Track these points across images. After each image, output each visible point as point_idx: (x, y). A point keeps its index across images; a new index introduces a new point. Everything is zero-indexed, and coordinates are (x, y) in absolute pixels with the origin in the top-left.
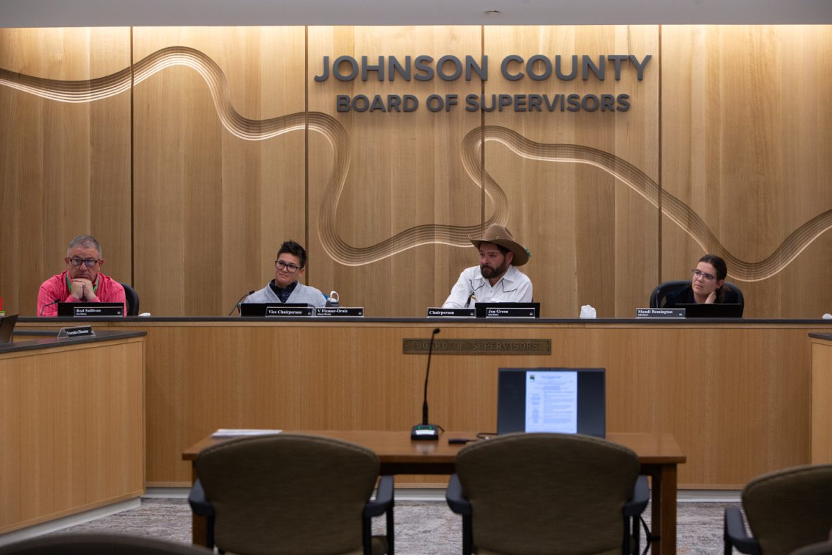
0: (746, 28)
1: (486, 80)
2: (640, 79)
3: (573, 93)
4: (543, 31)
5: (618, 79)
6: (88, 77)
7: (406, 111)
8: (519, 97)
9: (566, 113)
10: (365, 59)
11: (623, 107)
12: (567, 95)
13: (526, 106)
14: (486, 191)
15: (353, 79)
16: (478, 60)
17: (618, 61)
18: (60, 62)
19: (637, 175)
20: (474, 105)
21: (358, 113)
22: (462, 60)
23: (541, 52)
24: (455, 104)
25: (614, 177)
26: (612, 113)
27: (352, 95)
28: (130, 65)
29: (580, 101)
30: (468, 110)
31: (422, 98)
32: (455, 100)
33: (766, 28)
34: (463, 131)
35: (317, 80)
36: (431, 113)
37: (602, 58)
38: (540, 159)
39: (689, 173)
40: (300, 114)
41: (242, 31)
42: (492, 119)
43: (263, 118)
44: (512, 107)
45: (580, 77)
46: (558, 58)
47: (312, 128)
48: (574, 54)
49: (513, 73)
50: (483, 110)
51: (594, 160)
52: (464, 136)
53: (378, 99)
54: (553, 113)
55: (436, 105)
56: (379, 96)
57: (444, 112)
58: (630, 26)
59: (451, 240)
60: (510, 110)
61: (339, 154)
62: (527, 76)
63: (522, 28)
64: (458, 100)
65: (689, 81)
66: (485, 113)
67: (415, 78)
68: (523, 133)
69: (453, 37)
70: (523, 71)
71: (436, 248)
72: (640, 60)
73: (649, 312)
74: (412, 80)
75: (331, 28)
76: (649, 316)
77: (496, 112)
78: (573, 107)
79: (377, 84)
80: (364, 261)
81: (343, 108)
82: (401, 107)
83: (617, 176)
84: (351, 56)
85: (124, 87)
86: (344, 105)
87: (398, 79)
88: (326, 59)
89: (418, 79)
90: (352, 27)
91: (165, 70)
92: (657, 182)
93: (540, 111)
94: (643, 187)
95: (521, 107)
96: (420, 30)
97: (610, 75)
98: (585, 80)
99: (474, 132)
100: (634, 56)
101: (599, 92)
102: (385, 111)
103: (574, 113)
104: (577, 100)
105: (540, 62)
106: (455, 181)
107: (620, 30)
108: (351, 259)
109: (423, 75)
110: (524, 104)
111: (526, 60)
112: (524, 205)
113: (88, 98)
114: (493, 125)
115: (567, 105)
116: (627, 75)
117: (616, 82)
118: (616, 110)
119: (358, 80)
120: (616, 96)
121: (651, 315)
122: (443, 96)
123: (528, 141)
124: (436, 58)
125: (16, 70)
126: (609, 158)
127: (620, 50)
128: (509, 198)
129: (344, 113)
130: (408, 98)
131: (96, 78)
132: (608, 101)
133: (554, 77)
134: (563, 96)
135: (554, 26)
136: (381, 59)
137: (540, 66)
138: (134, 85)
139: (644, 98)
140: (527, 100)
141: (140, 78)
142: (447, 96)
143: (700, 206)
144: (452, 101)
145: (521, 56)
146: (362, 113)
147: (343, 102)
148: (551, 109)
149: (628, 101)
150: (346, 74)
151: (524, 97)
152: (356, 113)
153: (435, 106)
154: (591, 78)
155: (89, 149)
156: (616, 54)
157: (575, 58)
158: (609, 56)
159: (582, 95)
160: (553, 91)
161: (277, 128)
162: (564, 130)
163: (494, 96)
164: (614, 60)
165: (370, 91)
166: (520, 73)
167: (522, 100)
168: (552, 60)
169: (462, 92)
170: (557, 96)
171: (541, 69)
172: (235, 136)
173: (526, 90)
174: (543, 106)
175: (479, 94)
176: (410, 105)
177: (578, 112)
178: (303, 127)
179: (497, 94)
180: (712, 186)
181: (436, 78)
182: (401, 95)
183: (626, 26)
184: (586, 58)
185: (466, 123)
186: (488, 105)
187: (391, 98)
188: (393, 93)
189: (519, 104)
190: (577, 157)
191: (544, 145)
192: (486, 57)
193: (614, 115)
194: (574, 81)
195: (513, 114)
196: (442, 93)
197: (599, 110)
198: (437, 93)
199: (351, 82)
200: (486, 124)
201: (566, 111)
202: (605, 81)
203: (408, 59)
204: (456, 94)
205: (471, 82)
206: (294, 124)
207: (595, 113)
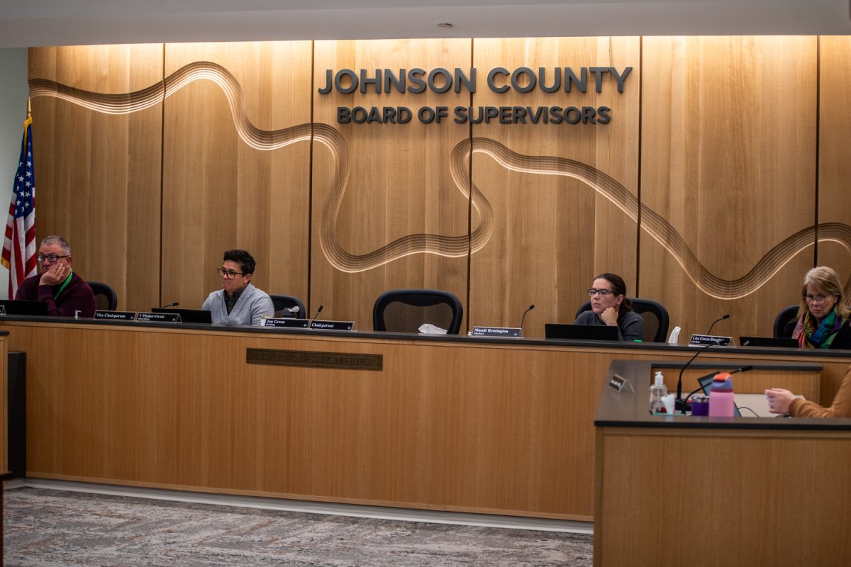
0: (726, 39)
1: (475, 92)
2: (621, 91)
3: (556, 105)
4: (529, 42)
5: (599, 91)
6: (128, 91)
7: (401, 122)
8: (504, 110)
9: (550, 124)
10: (363, 72)
11: (604, 119)
12: (550, 107)
13: (511, 119)
14: (473, 202)
15: (353, 91)
16: (467, 73)
17: (599, 73)
18: (105, 78)
19: (617, 188)
20: (463, 117)
21: (358, 124)
22: (452, 73)
23: (527, 65)
24: (446, 116)
25: (594, 190)
26: (594, 125)
27: (352, 107)
28: (162, 79)
29: (562, 113)
30: (456, 120)
31: (414, 109)
32: (446, 112)
33: (746, 39)
34: (452, 143)
35: (320, 91)
36: (423, 125)
37: (584, 70)
38: (525, 171)
39: (668, 187)
40: (306, 125)
41: (257, 46)
42: (481, 131)
43: (274, 129)
44: (498, 119)
45: (562, 89)
46: (542, 71)
47: (316, 138)
48: (557, 67)
49: (499, 85)
50: (471, 122)
51: (576, 172)
52: (453, 148)
53: (374, 111)
54: (537, 125)
55: (427, 117)
56: (376, 107)
57: (435, 124)
58: (613, 37)
59: (441, 250)
60: (496, 122)
61: (340, 163)
62: (512, 88)
63: (509, 40)
64: (448, 112)
65: (670, 94)
66: (473, 125)
67: (409, 90)
68: (509, 145)
69: (445, 51)
70: (509, 84)
71: (426, 257)
72: (620, 72)
73: (485, 331)
74: (407, 92)
75: (335, 42)
76: (485, 335)
77: (484, 124)
78: (556, 119)
79: (375, 96)
80: (360, 268)
81: (344, 119)
82: (396, 118)
83: (598, 189)
84: (351, 69)
85: (157, 100)
86: (345, 117)
87: (394, 91)
88: (329, 73)
89: (412, 91)
90: (353, 41)
91: (191, 84)
92: (637, 197)
93: (525, 123)
94: (623, 201)
95: (507, 119)
96: (415, 43)
97: (592, 87)
98: (568, 92)
99: (463, 144)
100: (614, 68)
101: (581, 104)
102: (381, 123)
103: (557, 125)
104: (559, 112)
105: (525, 74)
106: (445, 191)
107: (602, 41)
108: (350, 266)
109: (416, 87)
110: (510, 115)
111: (511, 72)
112: (508, 217)
113: (127, 110)
114: (480, 136)
115: (550, 116)
117: (598, 94)
118: (597, 122)
119: (358, 93)
120: (597, 109)
121: (486, 334)
122: (434, 108)
123: (514, 153)
124: (428, 71)
125: (70, 85)
126: (590, 171)
127: (603, 63)
128: (495, 209)
129: (345, 125)
130: (402, 110)
131: (134, 91)
132: (589, 114)
133: (538, 88)
134: (547, 108)
135: (539, 38)
136: (378, 72)
137: (525, 78)
138: (166, 98)
139: (624, 111)
140: (511, 112)
141: (171, 91)
142: (437, 108)
143: (678, 221)
144: (442, 113)
145: (508, 69)
146: (360, 125)
147: (343, 113)
148: (536, 121)
149: (609, 114)
150: (346, 86)
151: (509, 109)
152: (356, 124)
154: (574, 90)
155: (127, 157)
156: (598, 66)
157: (558, 71)
158: (590, 68)
159: (565, 107)
160: (537, 102)
161: (287, 139)
162: (547, 142)
163: (481, 109)
164: (596, 72)
165: (368, 103)
166: (506, 86)
167: (508, 112)
168: (537, 72)
169: (453, 103)
170: (541, 110)
171: (526, 80)
172: (251, 147)
173: (511, 102)
174: (528, 118)
175: (467, 106)
176: (405, 116)
177: (560, 125)
178: (308, 138)
179: (484, 106)
180: (690, 200)
181: (428, 90)
182: (395, 107)
183: (608, 38)
184: (568, 70)
185: (456, 135)
186: (476, 116)
187: (386, 110)
188: (389, 105)
189: (505, 116)
190: (560, 169)
191: (529, 158)
192: (475, 69)
193: (595, 128)
194: (557, 94)
195: (500, 125)
196: (433, 105)
197: (581, 122)
198: (428, 106)
199: (351, 95)
200: (474, 136)
201: (549, 123)
202: (587, 94)
203: (402, 71)
204: (446, 106)
205: (461, 94)
206: (302, 135)
207: (577, 125)
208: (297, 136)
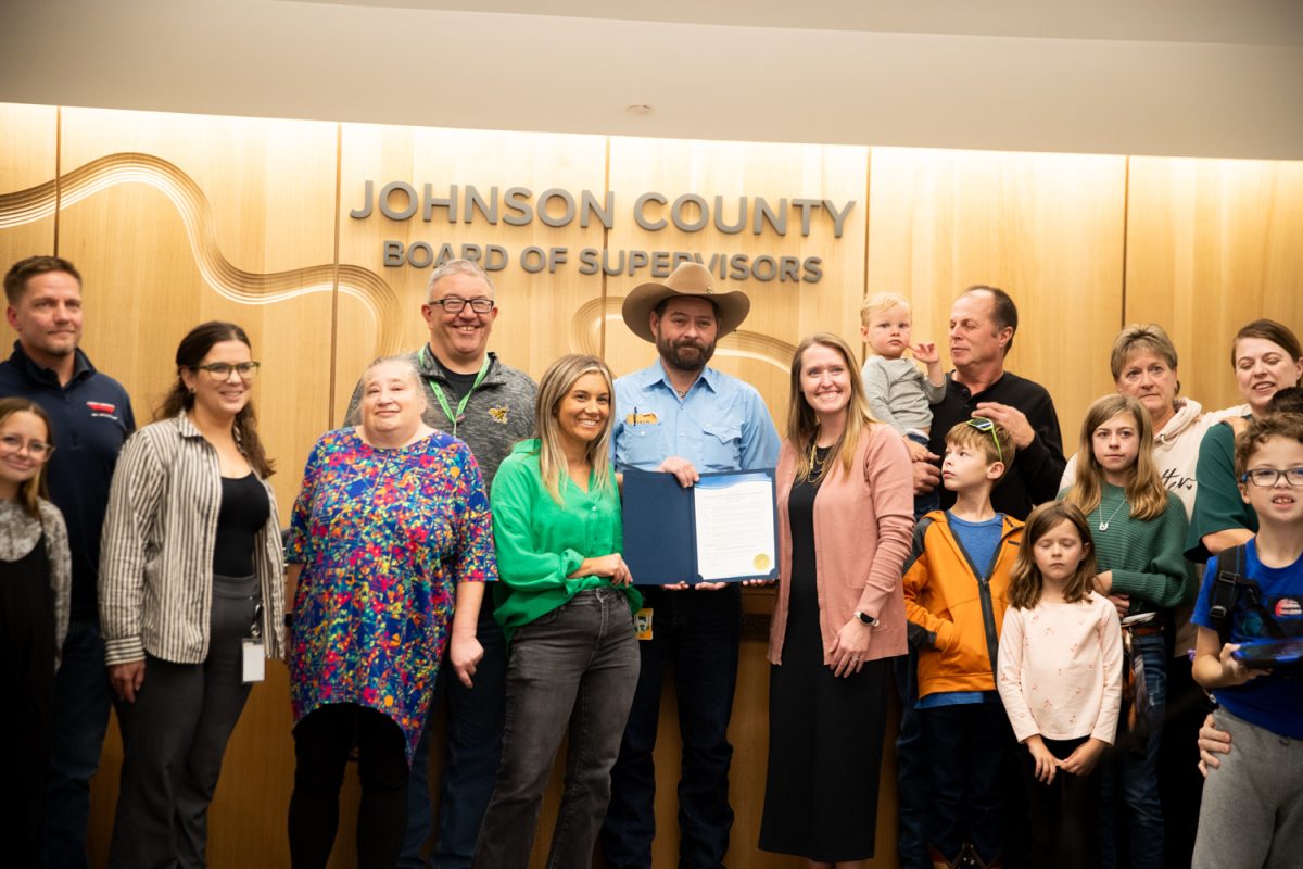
1: (611, 228)
2: (838, 236)
3: (740, 252)
4: (698, 150)
5: (805, 234)
8: (659, 256)
10: (428, 188)
11: (811, 276)
12: (730, 256)
15: (409, 218)
16: (600, 199)
17: (806, 208)
20: (592, 265)
21: (416, 270)
22: (577, 196)
23: (694, 190)
24: (564, 262)
26: (795, 284)
27: (407, 242)
28: (54, 178)
29: (749, 265)
30: (583, 272)
31: (514, 250)
32: (564, 257)
34: (573, 304)
35: (355, 217)
36: (527, 275)
37: (783, 202)
40: (326, 267)
42: (618, 287)
43: (267, 271)
44: (648, 270)
45: (749, 231)
46: (719, 200)
47: (343, 289)
48: (742, 195)
49: (651, 219)
50: (605, 273)
51: (766, 353)
52: (576, 310)
55: (534, 262)
56: (449, 245)
57: (546, 273)
60: (644, 275)
61: (384, 328)
62: (671, 225)
64: (567, 256)
65: (909, 242)
66: (609, 277)
67: (504, 221)
69: (564, 162)
70: (666, 217)
72: (839, 207)
74: (500, 223)
75: (379, 137)
77: (625, 277)
78: (739, 273)
79: (447, 226)
81: (393, 261)
84: (408, 182)
85: (44, 212)
86: (393, 257)
87: (478, 222)
88: (369, 186)
89: (507, 222)
91: (112, 189)
95: (662, 270)
97: (794, 228)
98: (757, 234)
99: (591, 305)
100: (829, 201)
101: (778, 252)
103: (738, 283)
104: (745, 264)
105: (692, 204)
107: (811, 162)
109: (516, 217)
110: (666, 266)
111: (671, 203)
115: (729, 270)
116: (820, 228)
117: (802, 238)
118: (801, 281)
119: (417, 220)
120: (802, 261)
122: (546, 249)
124: (538, 192)
127: (811, 193)
129: (394, 269)
130: (493, 250)
132: (791, 267)
133: (711, 229)
134: (723, 258)
136: (454, 189)
137: (692, 211)
138: (61, 209)
139: (841, 264)
140: (670, 260)
141: (71, 198)
142: (552, 250)
144: (560, 257)
145: (666, 195)
146: (420, 271)
147: (394, 251)
149: (819, 267)
150: (398, 209)
151: (666, 255)
152: (412, 268)
153: (533, 264)
154: (767, 232)
156: (804, 197)
157: (743, 201)
158: (794, 200)
159: (753, 257)
160: (709, 248)
161: (289, 287)
163: (622, 254)
164: (801, 206)
165: (435, 237)
166: (661, 221)
167: (662, 261)
168: (710, 202)
169: (576, 244)
170: (715, 257)
171: (694, 215)
172: (222, 297)
173: (669, 245)
175: (599, 248)
176: (496, 261)
177: (744, 282)
178: (328, 287)
179: (628, 249)
181: (536, 222)
182: (482, 246)
183: (820, 155)
184: (759, 201)
185: (580, 292)
186: (613, 265)
187: (467, 248)
188: (471, 242)
189: (659, 266)
190: (742, 347)
192: (612, 194)
193: (798, 288)
194: (740, 236)
196: (545, 243)
197: (777, 280)
198: (535, 244)
199: (405, 223)
200: (608, 295)
201: (728, 279)
202: (786, 237)
203: (494, 191)
204: (564, 246)
205: (588, 230)
206: (316, 282)
207: (771, 283)
208: (309, 283)
